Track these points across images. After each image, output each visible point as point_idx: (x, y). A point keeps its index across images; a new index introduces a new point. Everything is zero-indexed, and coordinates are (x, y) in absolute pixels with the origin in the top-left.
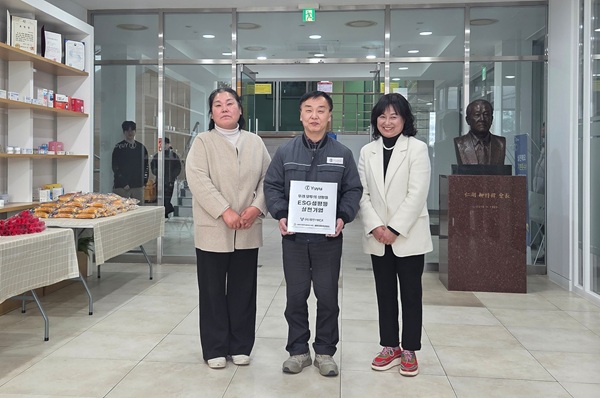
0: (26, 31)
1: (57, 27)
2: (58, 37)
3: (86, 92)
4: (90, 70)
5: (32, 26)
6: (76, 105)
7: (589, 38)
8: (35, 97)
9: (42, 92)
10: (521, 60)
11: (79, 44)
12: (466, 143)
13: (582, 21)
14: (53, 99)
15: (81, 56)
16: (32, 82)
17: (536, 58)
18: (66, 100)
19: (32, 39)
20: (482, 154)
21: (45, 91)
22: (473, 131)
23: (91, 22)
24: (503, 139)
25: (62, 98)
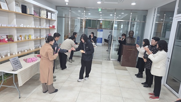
0: (44, 13)
1: (50, 11)
2: (50, 13)
3: (55, 24)
4: (56, 20)
5: (45, 12)
6: (54, 27)
7: (155, 16)
8: (46, 26)
9: (47, 25)
10: (140, 22)
11: (54, 14)
12: (128, 39)
13: (155, 13)
14: (49, 26)
15: (54, 17)
16: (45, 23)
17: (144, 22)
18: (52, 26)
19: (45, 15)
20: (131, 41)
21: (48, 25)
22: (130, 37)
23: (56, 9)
24: (135, 38)
25: (51, 26)
